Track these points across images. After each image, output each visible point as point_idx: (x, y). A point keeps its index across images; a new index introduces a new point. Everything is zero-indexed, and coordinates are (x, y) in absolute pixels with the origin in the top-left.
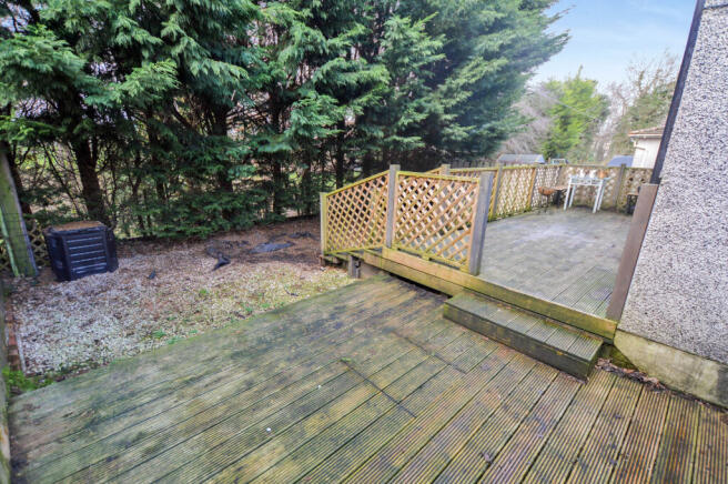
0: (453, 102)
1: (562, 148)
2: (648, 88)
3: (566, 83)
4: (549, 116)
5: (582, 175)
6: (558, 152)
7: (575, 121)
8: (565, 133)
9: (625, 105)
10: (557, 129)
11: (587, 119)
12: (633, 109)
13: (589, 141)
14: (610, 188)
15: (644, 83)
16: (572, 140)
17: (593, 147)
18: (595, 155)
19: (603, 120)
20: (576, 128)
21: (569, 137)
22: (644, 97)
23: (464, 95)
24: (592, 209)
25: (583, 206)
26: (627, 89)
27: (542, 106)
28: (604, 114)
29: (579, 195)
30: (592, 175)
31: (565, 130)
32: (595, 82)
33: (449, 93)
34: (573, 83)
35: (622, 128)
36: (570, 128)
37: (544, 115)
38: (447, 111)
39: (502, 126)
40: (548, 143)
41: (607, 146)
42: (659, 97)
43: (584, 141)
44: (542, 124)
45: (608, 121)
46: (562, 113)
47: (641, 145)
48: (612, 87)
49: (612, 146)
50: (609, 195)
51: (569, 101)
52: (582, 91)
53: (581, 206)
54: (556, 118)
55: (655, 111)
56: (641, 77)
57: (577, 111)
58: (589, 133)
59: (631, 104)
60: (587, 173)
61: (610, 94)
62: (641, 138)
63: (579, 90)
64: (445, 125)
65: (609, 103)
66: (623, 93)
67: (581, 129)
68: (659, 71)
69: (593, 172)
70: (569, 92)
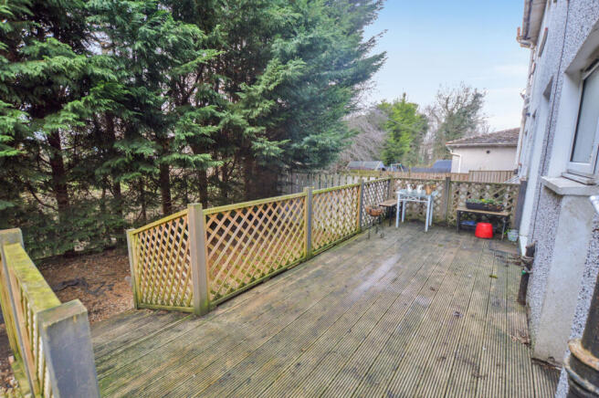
0: (256, 113)
1: (397, 155)
2: (453, 109)
3: (395, 105)
4: (384, 130)
5: (410, 190)
6: (395, 158)
7: (404, 134)
8: (398, 144)
9: (439, 121)
10: (392, 140)
11: (414, 133)
12: (444, 124)
13: (418, 149)
14: (439, 202)
15: (450, 105)
16: (403, 148)
17: (420, 152)
18: (423, 158)
19: (425, 133)
20: (406, 139)
21: (401, 146)
22: (451, 116)
23: (267, 105)
24: (424, 223)
25: (415, 220)
26: (439, 110)
27: (377, 122)
28: (425, 129)
29: (411, 208)
30: (419, 190)
31: (398, 141)
32: (416, 106)
33: (250, 103)
34: (400, 105)
35: (439, 138)
36: (401, 139)
37: (379, 129)
38: (252, 123)
39: (324, 140)
40: (385, 151)
41: (430, 152)
42: (462, 116)
43: (414, 148)
44: (379, 136)
45: (429, 133)
46: (394, 128)
47: (456, 152)
48: (428, 109)
49: (434, 152)
50: (438, 208)
51: (399, 118)
52: (407, 112)
53: (413, 221)
54: (389, 131)
55: (459, 126)
56: (447, 102)
57: (404, 126)
58: (417, 143)
59: (443, 121)
60: (415, 188)
61: (427, 114)
62: (455, 147)
63: (404, 110)
64: (251, 138)
65: (428, 120)
66: (437, 114)
67: (410, 140)
68: (459, 97)
69: (420, 187)
70: (398, 112)
